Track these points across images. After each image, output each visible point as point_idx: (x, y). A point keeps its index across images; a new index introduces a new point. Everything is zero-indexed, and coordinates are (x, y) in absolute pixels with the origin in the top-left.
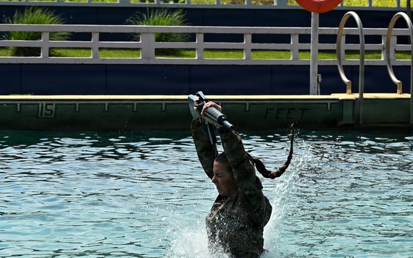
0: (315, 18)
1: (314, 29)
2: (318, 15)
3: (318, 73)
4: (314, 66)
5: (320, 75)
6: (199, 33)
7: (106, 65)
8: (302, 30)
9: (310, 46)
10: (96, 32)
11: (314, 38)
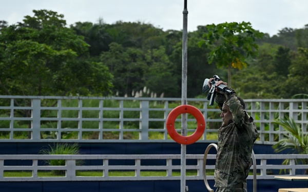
0: (183, 148)
1: (183, 156)
2: (185, 146)
3: (186, 185)
4: (183, 180)
5: (187, 187)
6: (105, 159)
7: (42, 182)
8: (174, 156)
9: (181, 167)
10: (36, 160)
11: (183, 162)
